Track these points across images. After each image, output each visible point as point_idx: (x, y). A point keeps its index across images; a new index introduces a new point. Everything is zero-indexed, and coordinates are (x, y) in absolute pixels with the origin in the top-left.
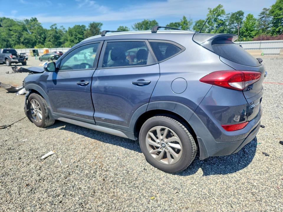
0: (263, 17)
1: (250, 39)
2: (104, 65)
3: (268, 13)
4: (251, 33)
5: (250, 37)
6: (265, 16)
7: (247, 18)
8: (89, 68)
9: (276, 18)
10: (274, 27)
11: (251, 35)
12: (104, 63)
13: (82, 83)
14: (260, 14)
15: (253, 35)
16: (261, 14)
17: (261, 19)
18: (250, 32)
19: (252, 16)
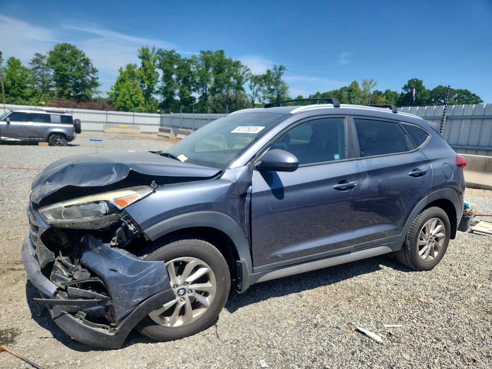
0: (38, 68)
1: (23, 102)
2: (363, 153)
3: (46, 63)
4: (23, 91)
5: (23, 97)
6: (41, 66)
7: (9, 63)
8: (341, 159)
9: (62, 73)
10: (61, 87)
11: (24, 94)
12: (361, 150)
13: (343, 186)
14: (31, 62)
15: (27, 96)
16: (33, 61)
17: (34, 69)
18: (20, 90)
19: (18, 63)
